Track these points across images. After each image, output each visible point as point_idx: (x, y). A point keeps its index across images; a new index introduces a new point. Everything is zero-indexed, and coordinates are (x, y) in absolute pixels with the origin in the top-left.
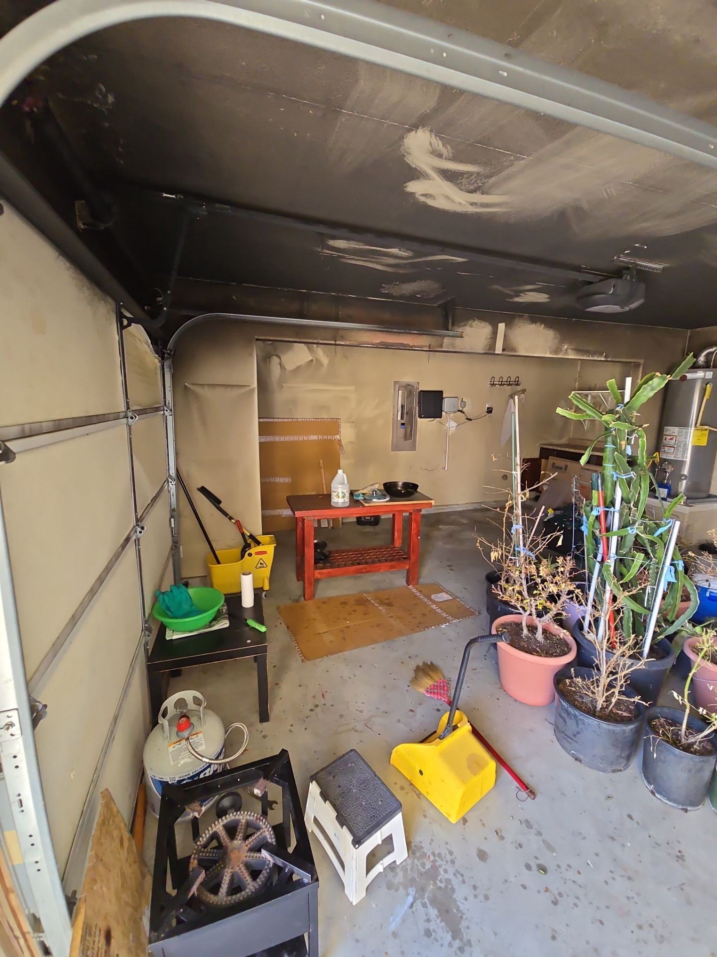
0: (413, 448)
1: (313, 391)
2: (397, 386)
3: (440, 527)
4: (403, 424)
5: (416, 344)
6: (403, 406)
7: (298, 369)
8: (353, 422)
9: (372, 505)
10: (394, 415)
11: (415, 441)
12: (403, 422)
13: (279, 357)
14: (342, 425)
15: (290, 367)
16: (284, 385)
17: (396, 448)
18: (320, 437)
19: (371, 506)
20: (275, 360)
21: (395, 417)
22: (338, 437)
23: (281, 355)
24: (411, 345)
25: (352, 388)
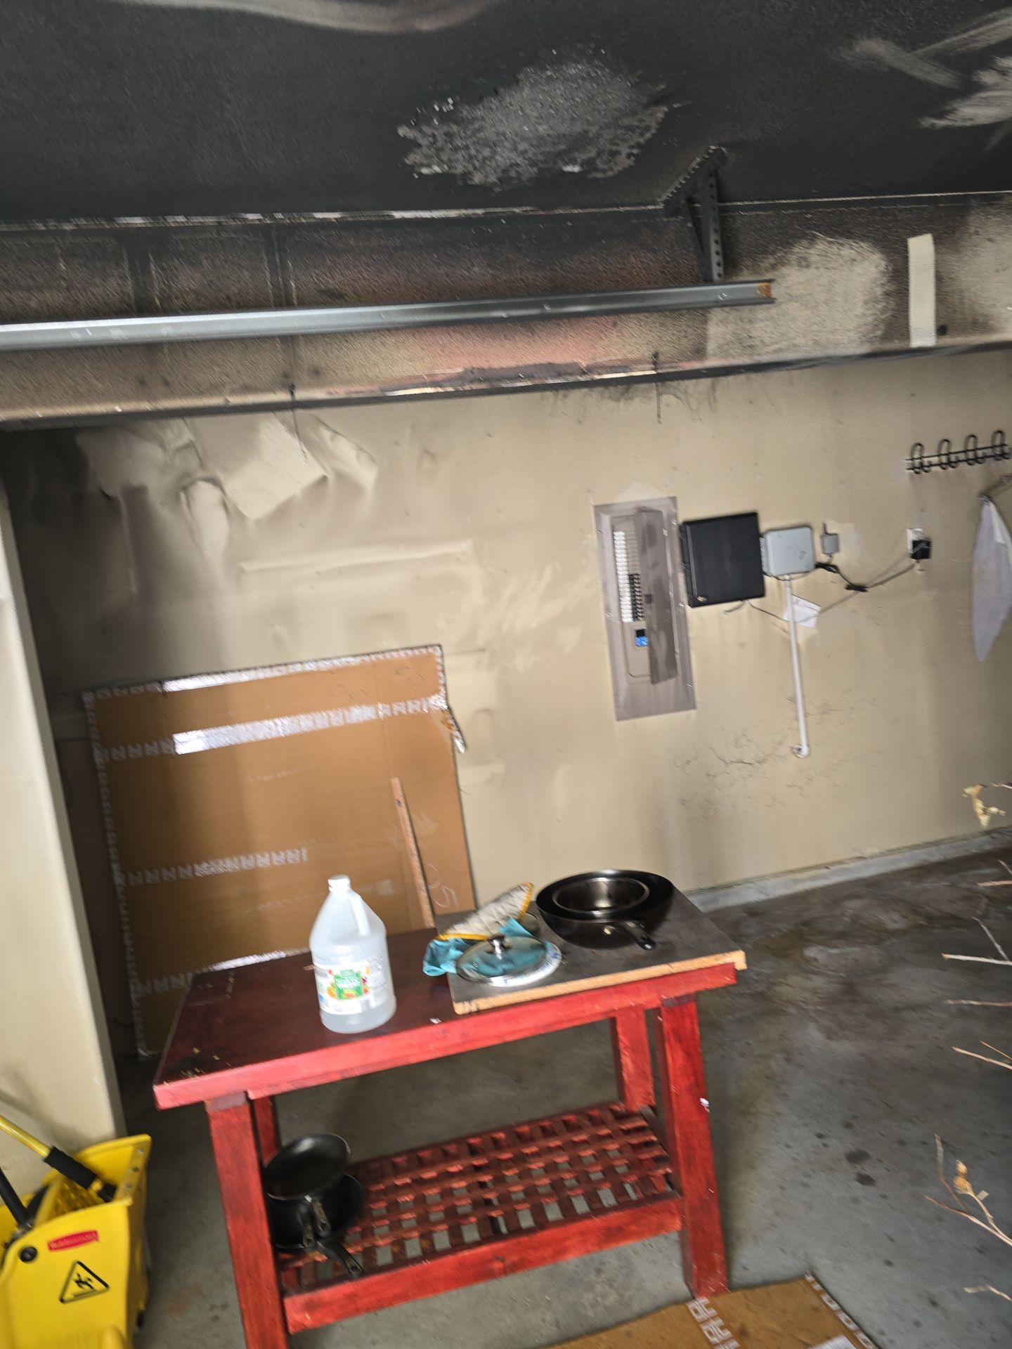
0: (686, 701)
1: (341, 572)
2: (606, 520)
3: (811, 952)
4: (640, 633)
5: (602, 360)
6: (632, 578)
7: (282, 514)
8: (482, 650)
9: (483, 1004)
10: (608, 609)
11: (687, 679)
12: (641, 625)
13: (215, 482)
14: (449, 662)
15: (256, 507)
16: (248, 566)
17: (631, 708)
18: (382, 710)
19: (479, 1012)
20: (205, 495)
21: (614, 614)
22: (438, 702)
23: (221, 476)
24: (584, 364)
25: (465, 546)
